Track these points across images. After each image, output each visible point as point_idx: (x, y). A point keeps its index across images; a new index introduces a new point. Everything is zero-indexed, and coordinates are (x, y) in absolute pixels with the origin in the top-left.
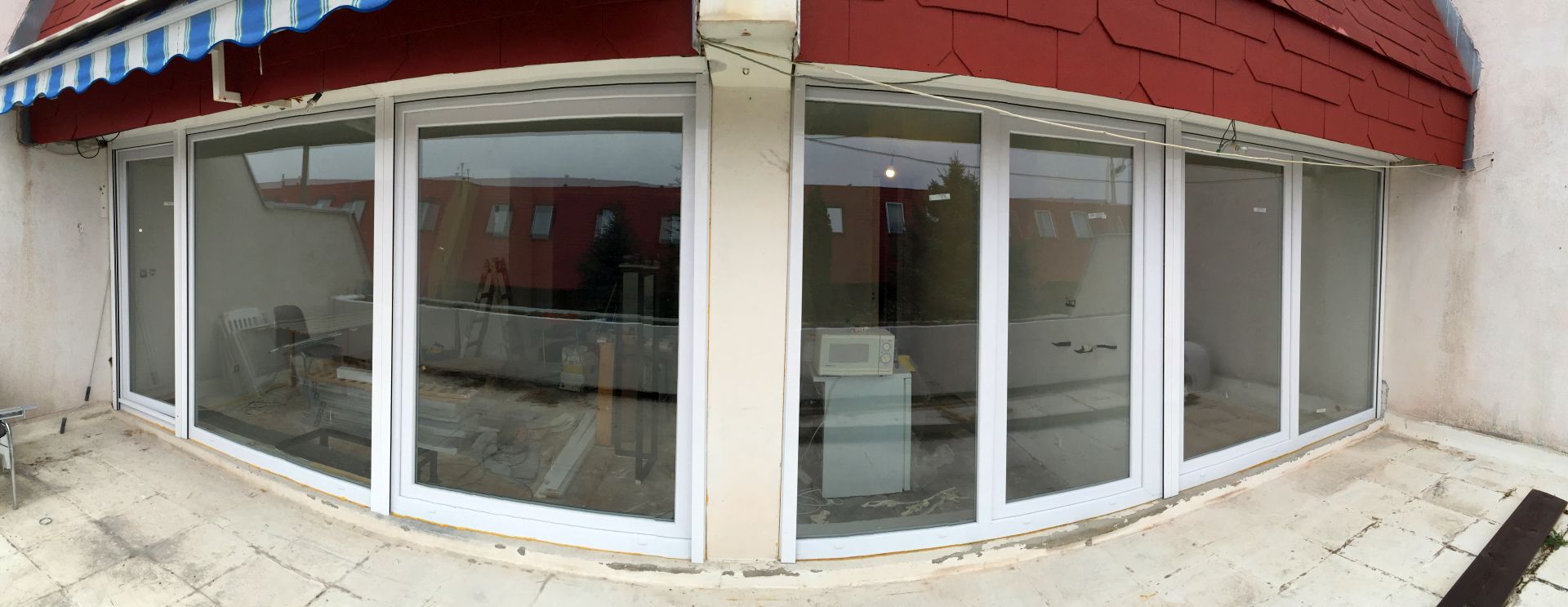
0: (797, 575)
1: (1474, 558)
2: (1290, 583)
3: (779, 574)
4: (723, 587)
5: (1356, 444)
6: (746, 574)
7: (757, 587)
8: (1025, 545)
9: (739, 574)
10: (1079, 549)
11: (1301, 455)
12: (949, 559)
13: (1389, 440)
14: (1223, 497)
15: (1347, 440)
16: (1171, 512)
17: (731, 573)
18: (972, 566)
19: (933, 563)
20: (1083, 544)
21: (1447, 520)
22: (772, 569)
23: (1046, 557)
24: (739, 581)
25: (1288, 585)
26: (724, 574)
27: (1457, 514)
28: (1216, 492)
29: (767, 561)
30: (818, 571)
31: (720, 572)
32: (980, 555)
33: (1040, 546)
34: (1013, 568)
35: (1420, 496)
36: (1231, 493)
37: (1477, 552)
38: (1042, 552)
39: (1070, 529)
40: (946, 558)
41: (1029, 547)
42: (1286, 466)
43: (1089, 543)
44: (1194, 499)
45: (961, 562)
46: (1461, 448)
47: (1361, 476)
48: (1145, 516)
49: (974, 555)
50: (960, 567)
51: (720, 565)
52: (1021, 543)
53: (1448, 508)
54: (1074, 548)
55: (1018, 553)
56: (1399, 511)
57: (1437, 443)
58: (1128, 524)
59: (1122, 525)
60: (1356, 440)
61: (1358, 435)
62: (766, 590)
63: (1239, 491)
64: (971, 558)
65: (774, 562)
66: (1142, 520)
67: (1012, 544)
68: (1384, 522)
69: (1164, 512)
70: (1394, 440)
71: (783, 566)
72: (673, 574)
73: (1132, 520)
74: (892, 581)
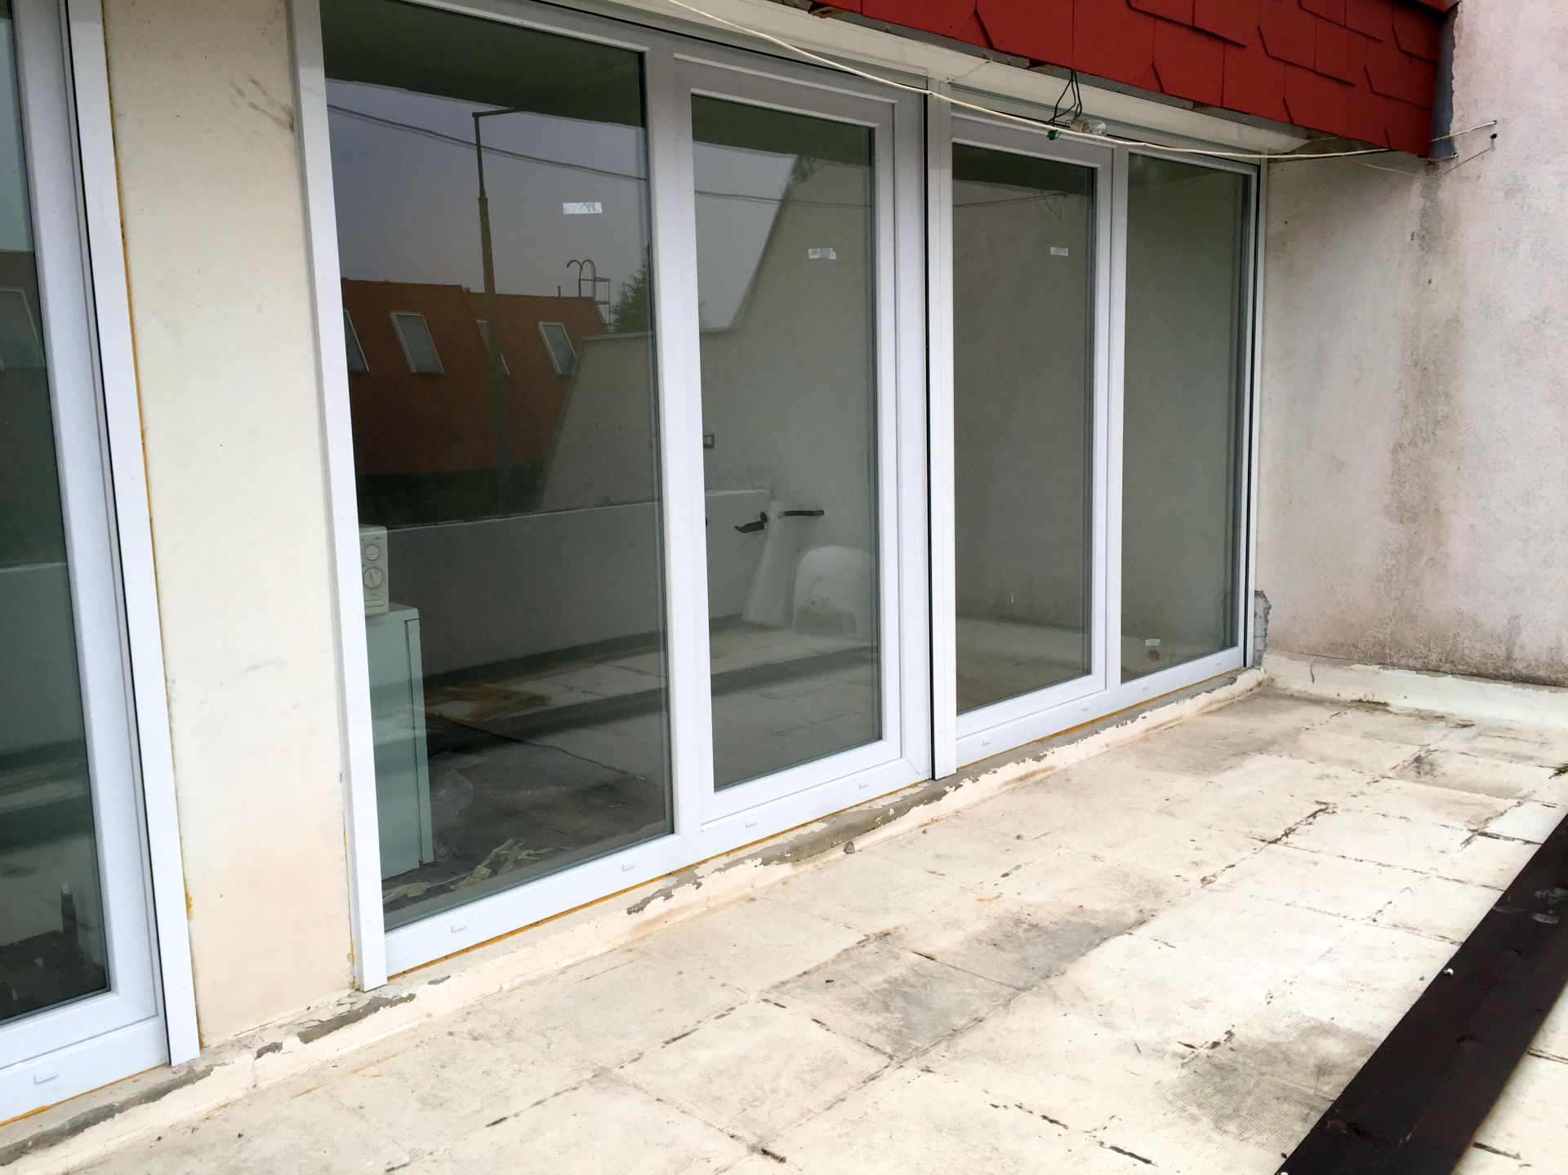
0: (411, 997)
1: (1539, 846)
2: (1214, 876)
3: (376, 1010)
4: (263, 1085)
5: (1220, 709)
6: (307, 1037)
7: (336, 1055)
8: (760, 860)
9: (292, 1042)
10: (837, 861)
11: (1133, 719)
12: (653, 902)
13: (1285, 703)
14: (1022, 779)
15: (1203, 699)
16: (954, 799)
17: (275, 1047)
18: (688, 907)
19: (630, 912)
20: (838, 853)
21: (1461, 804)
22: (356, 1007)
23: (797, 876)
24: (298, 1056)
25: (1213, 879)
26: (260, 1054)
27: (1478, 796)
28: (1012, 770)
29: (334, 998)
30: (443, 980)
31: (248, 1057)
32: (699, 885)
33: (782, 859)
34: (753, 900)
35: (1391, 774)
36: (1033, 774)
37: (1542, 837)
38: (785, 870)
39: (818, 827)
40: (646, 901)
41: (766, 862)
42: (1111, 734)
43: (848, 850)
44: (983, 778)
45: (672, 903)
46: (1440, 709)
47: (1261, 751)
48: (917, 804)
49: (689, 888)
50: (670, 912)
51: (241, 1044)
52: (752, 857)
53: (1456, 789)
54: (830, 858)
55: (751, 873)
56: (1363, 793)
57: (1386, 704)
58: (894, 817)
59: (887, 820)
60: (1219, 701)
61: (1222, 693)
62: (358, 1052)
63: (1045, 770)
64: (685, 894)
65: (349, 996)
66: (915, 810)
67: (740, 861)
68: (1340, 807)
69: (944, 798)
70: (1291, 702)
71: (375, 994)
72: (151, 1105)
73: (901, 809)
74: (569, 962)
